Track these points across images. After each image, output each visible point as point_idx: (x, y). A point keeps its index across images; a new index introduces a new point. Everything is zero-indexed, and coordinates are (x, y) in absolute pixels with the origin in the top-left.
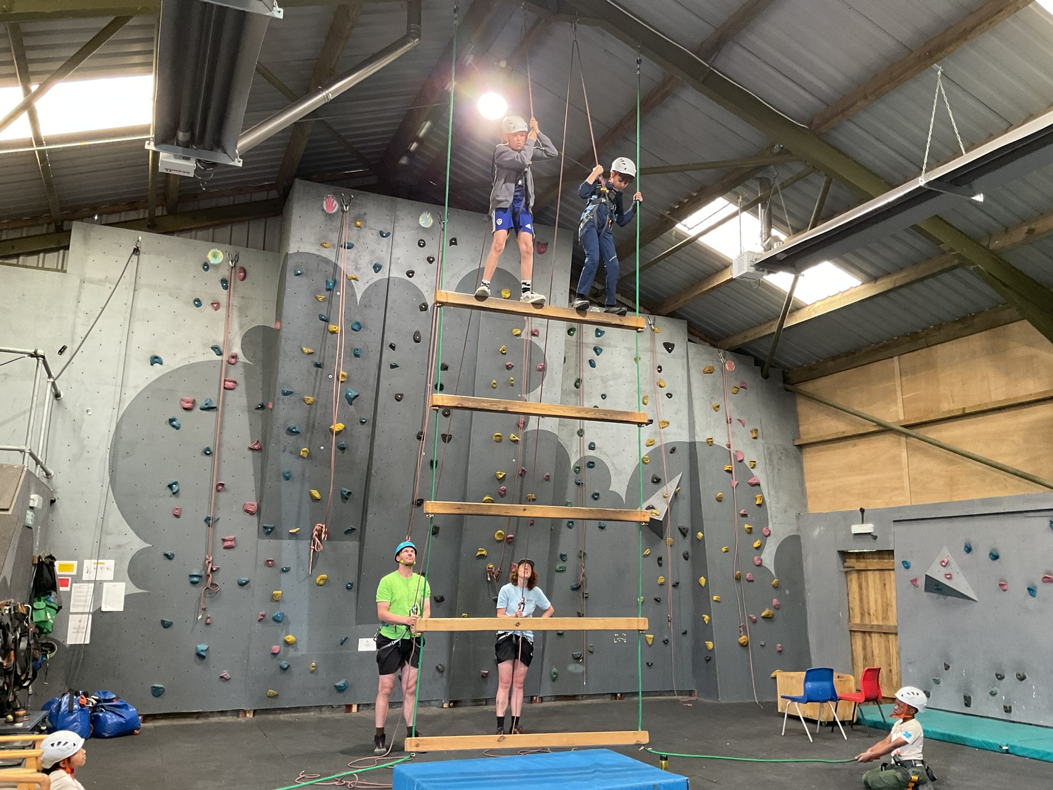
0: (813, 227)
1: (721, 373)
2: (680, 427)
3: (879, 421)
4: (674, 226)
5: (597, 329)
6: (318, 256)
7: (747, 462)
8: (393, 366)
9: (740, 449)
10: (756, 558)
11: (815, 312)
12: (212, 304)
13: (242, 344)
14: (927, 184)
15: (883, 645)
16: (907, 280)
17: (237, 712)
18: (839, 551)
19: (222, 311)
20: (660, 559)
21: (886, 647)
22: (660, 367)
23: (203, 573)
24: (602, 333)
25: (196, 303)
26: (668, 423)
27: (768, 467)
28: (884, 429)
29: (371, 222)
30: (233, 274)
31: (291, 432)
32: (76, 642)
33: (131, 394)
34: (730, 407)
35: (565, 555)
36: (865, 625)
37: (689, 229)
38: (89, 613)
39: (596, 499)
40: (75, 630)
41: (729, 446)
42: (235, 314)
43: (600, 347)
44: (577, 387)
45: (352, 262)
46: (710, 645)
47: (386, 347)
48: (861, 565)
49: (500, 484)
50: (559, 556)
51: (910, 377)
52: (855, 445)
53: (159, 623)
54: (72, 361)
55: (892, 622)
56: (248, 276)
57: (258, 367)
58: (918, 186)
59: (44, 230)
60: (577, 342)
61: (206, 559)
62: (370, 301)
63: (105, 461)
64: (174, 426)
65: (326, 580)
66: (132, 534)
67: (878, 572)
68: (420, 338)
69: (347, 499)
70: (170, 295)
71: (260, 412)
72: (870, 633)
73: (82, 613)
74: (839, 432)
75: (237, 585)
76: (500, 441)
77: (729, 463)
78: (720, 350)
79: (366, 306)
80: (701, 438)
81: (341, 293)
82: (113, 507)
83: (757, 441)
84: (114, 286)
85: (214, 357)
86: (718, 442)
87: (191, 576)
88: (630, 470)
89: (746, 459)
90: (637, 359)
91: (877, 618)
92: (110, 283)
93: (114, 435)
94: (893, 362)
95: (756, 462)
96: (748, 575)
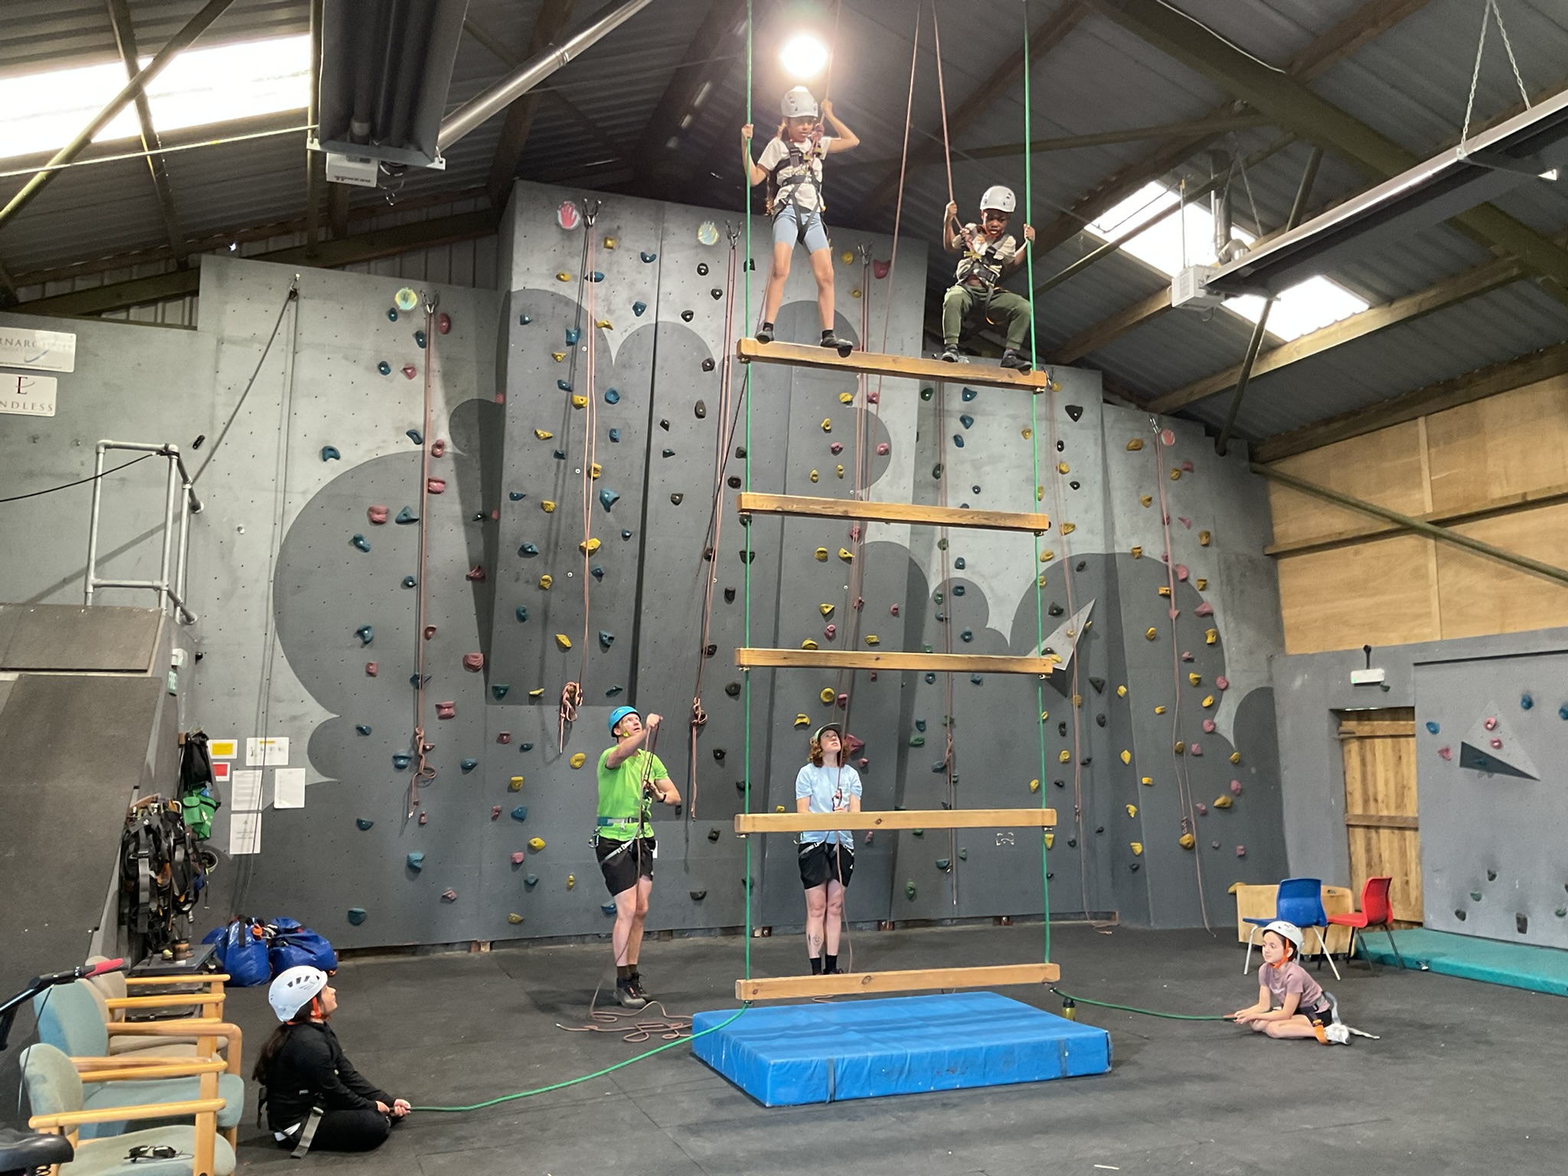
0: (1294, 226)
1: (1153, 446)
2: (1091, 531)
3: (1396, 517)
4: (1083, 228)
5: (965, 389)
6: (553, 294)
7: (1193, 581)
8: (667, 454)
9: (1183, 561)
10: (1206, 722)
11: (1298, 352)
12: (405, 369)
13: (451, 427)
14: (1469, 156)
15: (1396, 845)
16: (1440, 301)
17: (469, 945)
18: (1333, 711)
19: (419, 379)
20: (1063, 725)
21: (1401, 848)
22: (1061, 443)
23: (413, 753)
24: (974, 394)
25: (383, 369)
26: (1074, 527)
27: (1224, 588)
28: (1404, 528)
29: (626, 242)
30: (433, 325)
31: (524, 552)
32: (242, 850)
33: (298, 503)
34: (1168, 499)
35: (923, 723)
36: (1372, 817)
37: (1105, 232)
38: (257, 812)
39: (967, 641)
40: (240, 834)
41: (1166, 559)
42: (437, 384)
43: (969, 415)
44: (937, 476)
45: (603, 300)
46: (1138, 848)
47: (656, 426)
48: (1365, 728)
49: (827, 621)
50: (914, 723)
51: (1442, 447)
52: (1356, 553)
53: (354, 824)
54: (213, 458)
55: (1411, 811)
56: (454, 327)
57: (475, 460)
58: (1454, 160)
59: (161, 268)
60: (935, 409)
62: (631, 358)
63: (268, 600)
64: (360, 547)
65: (584, 761)
66: (311, 701)
67: (1389, 740)
68: (704, 410)
69: (609, 646)
70: (346, 358)
71: (480, 524)
72: (1377, 828)
73: (249, 812)
74: (1336, 534)
75: (461, 769)
76: (825, 559)
77: (1166, 584)
78: (1153, 414)
79: (624, 366)
80: (1123, 547)
81: (588, 348)
82: (282, 663)
83: (1208, 549)
84: (265, 348)
85: (411, 446)
86: (1150, 553)
87: (396, 758)
88: (1017, 598)
89: (1191, 576)
90: (1026, 432)
91: (1387, 806)
92: (260, 343)
93: (278, 562)
94: (1416, 425)
95: (1208, 581)
96: (1194, 747)
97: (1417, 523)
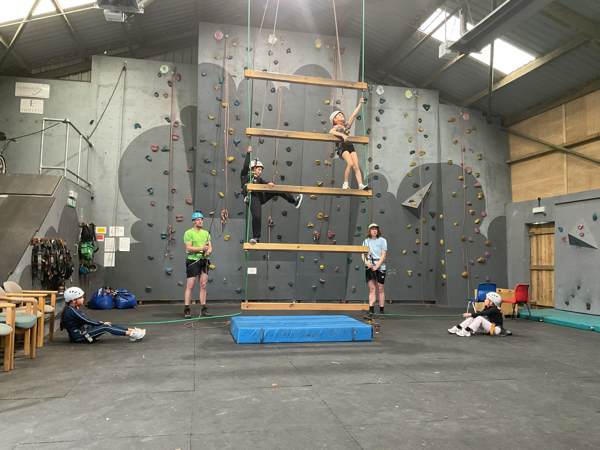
1: (459, 120)
2: (432, 154)
3: (552, 146)
4: (417, 30)
5: (381, 99)
6: (213, 64)
7: (474, 174)
8: (258, 124)
9: (470, 166)
10: (476, 229)
11: (511, 79)
12: (164, 95)
13: (180, 116)
15: (548, 277)
18: (526, 224)
19: (169, 99)
20: (417, 230)
22: (420, 119)
23: (167, 234)
24: (384, 101)
25: (156, 95)
26: (424, 153)
27: (487, 177)
28: (554, 150)
29: (241, 44)
30: (174, 79)
31: (206, 162)
32: (108, 265)
33: (126, 144)
34: (465, 141)
36: (539, 266)
37: (424, 31)
38: (113, 252)
39: (379, 197)
40: (108, 260)
41: (462, 165)
42: (176, 100)
43: (382, 109)
44: (368, 133)
45: (232, 66)
46: (444, 276)
47: (253, 114)
48: (538, 231)
50: (356, 228)
51: (571, 116)
52: (539, 161)
53: (147, 257)
54: (97, 128)
55: (553, 263)
56: (182, 79)
57: (189, 128)
59: (80, 61)
60: (369, 107)
61: (168, 227)
62: (244, 88)
63: (116, 178)
64: (149, 160)
65: (229, 238)
66: (132, 214)
67: (547, 235)
68: (272, 108)
69: (238, 196)
70: (143, 91)
71: (192, 152)
72: (542, 270)
73: (110, 252)
74: (530, 154)
76: (319, 164)
77: (462, 175)
78: (460, 108)
79: (241, 91)
80: (445, 160)
81: (227, 85)
82: (122, 201)
83: (481, 161)
84: (115, 88)
85: (166, 123)
86: (455, 163)
87: (162, 235)
88: (400, 180)
89: (473, 172)
90: (406, 115)
91: (545, 262)
92: (113, 86)
93: (120, 165)
94: (562, 108)
95: (480, 174)
96: (470, 238)
97: (558, 147)
